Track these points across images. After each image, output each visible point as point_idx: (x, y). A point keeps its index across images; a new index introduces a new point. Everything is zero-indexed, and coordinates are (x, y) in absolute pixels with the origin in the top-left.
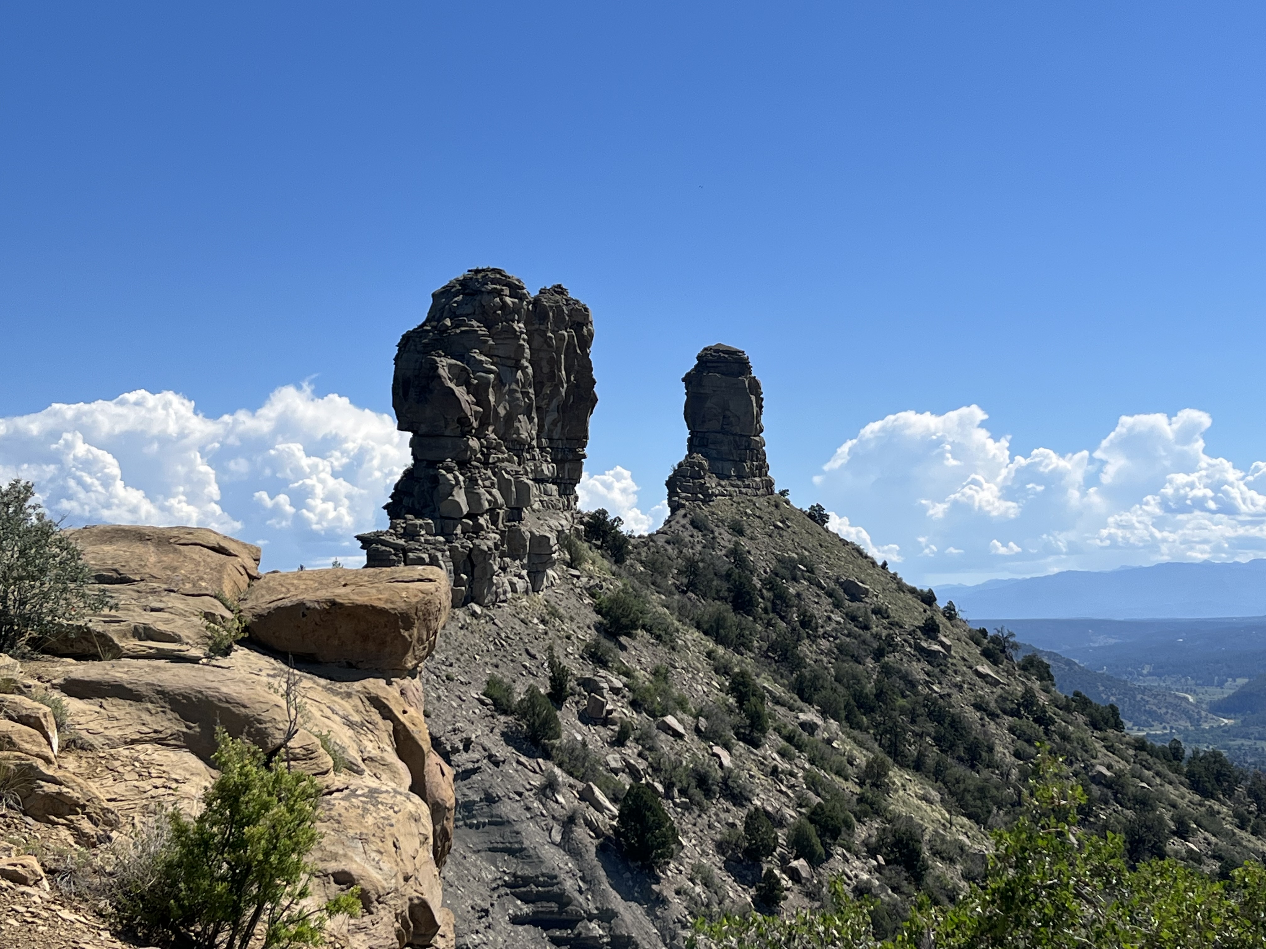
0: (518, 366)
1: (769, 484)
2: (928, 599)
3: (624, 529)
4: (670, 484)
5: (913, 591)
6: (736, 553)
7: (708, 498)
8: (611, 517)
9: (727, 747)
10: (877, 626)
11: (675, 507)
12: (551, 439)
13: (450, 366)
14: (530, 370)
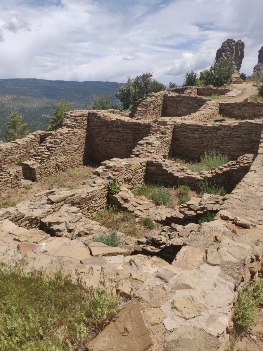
0: (233, 53)
3: (246, 76)
4: (254, 68)
7: (260, 70)
8: (244, 74)
11: (254, 72)
12: (237, 63)
13: (224, 54)
14: (235, 54)
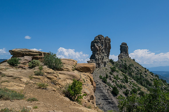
1: (129, 57)
2: (146, 69)
5: (144, 68)
6: (125, 64)
7: (122, 58)
8: (112, 60)
9: (124, 83)
10: (140, 71)
11: (119, 59)
12: (106, 52)
13: (96, 44)
14: (104, 45)
